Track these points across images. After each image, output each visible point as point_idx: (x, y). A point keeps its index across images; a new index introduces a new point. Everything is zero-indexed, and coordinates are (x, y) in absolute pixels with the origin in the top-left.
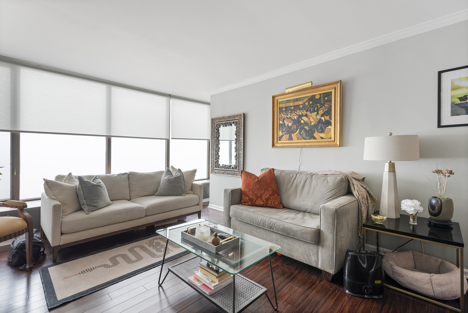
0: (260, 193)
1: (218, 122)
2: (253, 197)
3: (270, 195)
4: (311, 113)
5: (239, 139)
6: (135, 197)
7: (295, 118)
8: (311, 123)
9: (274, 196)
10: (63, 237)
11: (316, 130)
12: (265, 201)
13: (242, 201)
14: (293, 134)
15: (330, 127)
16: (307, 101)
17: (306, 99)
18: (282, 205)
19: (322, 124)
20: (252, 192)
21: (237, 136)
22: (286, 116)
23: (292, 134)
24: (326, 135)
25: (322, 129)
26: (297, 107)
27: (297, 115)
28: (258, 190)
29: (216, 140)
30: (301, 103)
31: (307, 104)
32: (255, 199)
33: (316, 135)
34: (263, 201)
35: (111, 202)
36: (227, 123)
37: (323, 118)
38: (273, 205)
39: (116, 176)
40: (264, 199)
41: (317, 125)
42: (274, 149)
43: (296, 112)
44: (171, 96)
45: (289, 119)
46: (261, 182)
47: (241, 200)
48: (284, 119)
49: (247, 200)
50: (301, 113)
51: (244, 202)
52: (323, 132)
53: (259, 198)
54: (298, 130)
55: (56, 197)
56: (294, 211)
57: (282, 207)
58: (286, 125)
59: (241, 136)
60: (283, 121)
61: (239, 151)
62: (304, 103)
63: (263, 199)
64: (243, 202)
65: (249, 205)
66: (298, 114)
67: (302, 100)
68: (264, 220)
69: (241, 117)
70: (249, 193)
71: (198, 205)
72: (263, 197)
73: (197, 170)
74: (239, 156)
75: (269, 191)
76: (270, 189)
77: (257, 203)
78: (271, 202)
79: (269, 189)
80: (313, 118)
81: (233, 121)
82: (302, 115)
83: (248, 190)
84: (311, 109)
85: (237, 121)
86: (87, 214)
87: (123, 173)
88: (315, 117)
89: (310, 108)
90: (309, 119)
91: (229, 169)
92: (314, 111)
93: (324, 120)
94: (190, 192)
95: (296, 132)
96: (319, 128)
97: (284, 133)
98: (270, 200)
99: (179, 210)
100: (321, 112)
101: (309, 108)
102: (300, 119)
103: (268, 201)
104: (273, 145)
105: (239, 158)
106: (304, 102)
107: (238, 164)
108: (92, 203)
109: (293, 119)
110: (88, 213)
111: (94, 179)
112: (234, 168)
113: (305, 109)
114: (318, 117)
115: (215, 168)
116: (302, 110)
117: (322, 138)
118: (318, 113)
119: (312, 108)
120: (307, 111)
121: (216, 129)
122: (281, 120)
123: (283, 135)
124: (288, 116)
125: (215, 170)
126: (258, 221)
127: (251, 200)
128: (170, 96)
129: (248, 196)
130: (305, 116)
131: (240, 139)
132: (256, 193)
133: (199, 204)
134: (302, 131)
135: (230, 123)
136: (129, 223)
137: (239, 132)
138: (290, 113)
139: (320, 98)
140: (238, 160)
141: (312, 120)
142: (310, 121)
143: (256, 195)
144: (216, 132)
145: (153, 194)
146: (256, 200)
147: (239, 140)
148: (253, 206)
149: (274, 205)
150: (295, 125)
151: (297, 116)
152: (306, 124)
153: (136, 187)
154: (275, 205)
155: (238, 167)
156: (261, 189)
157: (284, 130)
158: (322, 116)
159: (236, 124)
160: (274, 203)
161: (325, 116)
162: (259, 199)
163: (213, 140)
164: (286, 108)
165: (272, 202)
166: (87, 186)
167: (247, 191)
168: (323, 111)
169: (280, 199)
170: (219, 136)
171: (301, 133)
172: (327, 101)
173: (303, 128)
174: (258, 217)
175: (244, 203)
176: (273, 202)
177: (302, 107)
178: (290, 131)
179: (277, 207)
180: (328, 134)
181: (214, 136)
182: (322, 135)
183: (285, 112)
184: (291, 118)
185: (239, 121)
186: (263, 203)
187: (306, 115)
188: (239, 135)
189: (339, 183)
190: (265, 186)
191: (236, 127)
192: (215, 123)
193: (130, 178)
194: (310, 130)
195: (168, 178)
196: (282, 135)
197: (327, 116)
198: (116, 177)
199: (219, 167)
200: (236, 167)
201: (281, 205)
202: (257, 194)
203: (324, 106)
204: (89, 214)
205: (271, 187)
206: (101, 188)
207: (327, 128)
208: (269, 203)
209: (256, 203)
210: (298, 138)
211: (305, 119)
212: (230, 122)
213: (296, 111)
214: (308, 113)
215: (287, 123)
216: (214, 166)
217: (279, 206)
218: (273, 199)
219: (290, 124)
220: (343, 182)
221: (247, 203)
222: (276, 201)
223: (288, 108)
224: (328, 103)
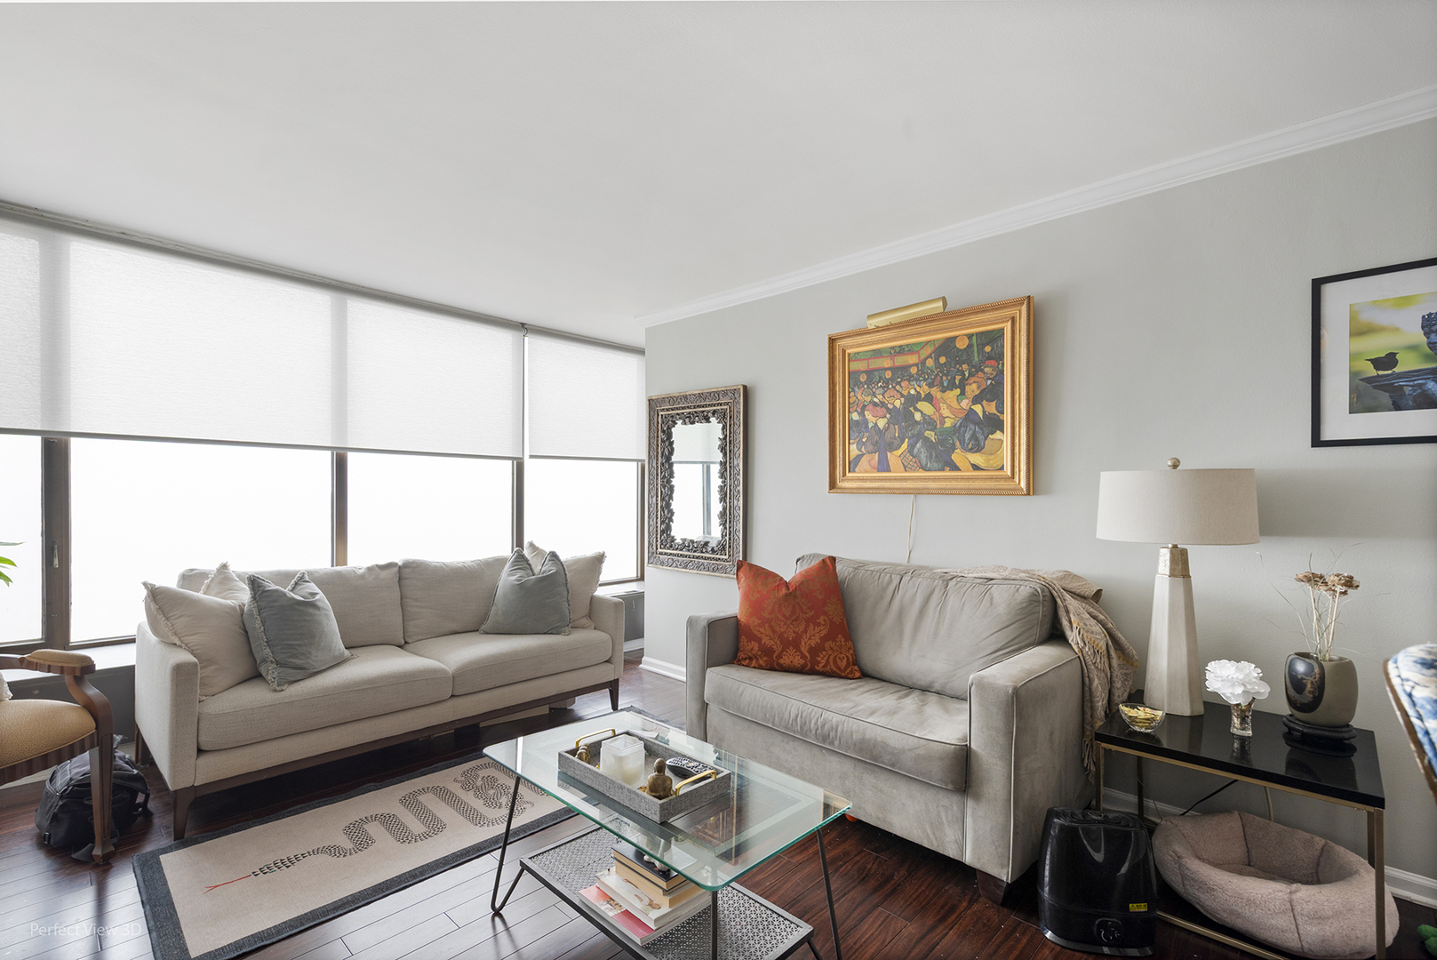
0: (794, 632)
1: (667, 410)
2: (772, 643)
3: (824, 639)
4: (943, 391)
5: (730, 463)
6: (420, 637)
7: (898, 404)
8: (943, 422)
9: (836, 641)
10: (204, 760)
11: (958, 443)
12: (807, 655)
13: (741, 655)
14: (891, 452)
15: (998, 435)
16: (930, 356)
17: (929, 349)
18: (859, 667)
19: (975, 424)
20: (771, 627)
21: (725, 455)
22: (869, 399)
23: (889, 454)
24: (989, 460)
25: (977, 440)
26: (901, 373)
27: (902, 396)
28: (789, 622)
29: (662, 464)
30: (913, 359)
31: (930, 363)
32: (778, 648)
33: (957, 457)
34: (803, 657)
35: (347, 653)
36: (696, 412)
37: (978, 408)
38: (833, 667)
39: (361, 571)
40: (804, 650)
41: (962, 429)
42: (834, 496)
43: (898, 387)
44: (526, 326)
45: (878, 408)
46: (795, 597)
47: (737, 650)
48: (864, 407)
49: (754, 652)
50: (913, 392)
51: (745, 659)
52: (978, 448)
53: (791, 648)
54: (907, 440)
55: (182, 639)
56: (893, 688)
57: (858, 674)
58: (870, 425)
59: (737, 455)
60: (862, 414)
61: (730, 498)
62: (923, 362)
63: (802, 649)
64: (744, 656)
65: (761, 668)
66: (905, 393)
67: (918, 352)
68: (804, 715)
69: (737, 396)
70: (762, 630)
71: (608, 661)
72: (803, 643)
73: (606, 554)
74: (730, 514)
75: (819, 624)
76: (824, 620)
77: (786, 661)
78: (826, 658)
79: (821, 620)
80: (949, 407)
81: (714, 408)
82: (918, 398)
83: (757, 622)
84: (944, 378)
85: (725, 407)
86: (275, 691)
87: (383, 562)
88: (955, 404)
89: (941, 378)
90: (938, 409)
91: (702, 552)
92: (952, 386)
93: (981, 415)
94: (584, 621)
95: (898, 447)
96: (967, 436)
97: (863, 450)
98: (824, 653)
99: (553, 679)
100: (973, 389)
101: (937, 375)
102: (912, 409)
103: (819, 656)
104: (833, 485)
105: (730, 522)
106: (922, 357)
107: (730, 539)
108: (291, 657)
109: (890, 406)
110: (277, 688)
111: (296, 584)
112: (716, 549)
113: (925, 380)
114: (965, 404)
115: (659, 550)
116: (917, 380)
117: (976, 467)
118: (963, 393)
119: (947, 375)
120: (931, 385)
121: (663, 431)
122: (856, 411)
123: (862, 455)
124: (875, 400)
125: (661, 554)
126: (786, 716)
127: (768, 652)
128: (523, 327)
129: (758, 640)
130: (924, 400)
131: (735, 463)
132: (782, 630)
133: (614, 660)
134: (918, 445)
135: (705, 414)
136: (402, 716)
137: (730, 443)
138: (881, 391)
139: (970, 346)
140: (730, 527)
141: (946, 412)
143: (781, 636)
144: (663, 441)
145: (476, 627)
146: (782, 651)
147: (730, 467)
148: (772, 669)
149: (835, 669)
150: (896, 427)
151: (903, 399)
152: (929, 422)
153: (422, 607)
154: (839, 668)
155: (730, 547)
156: (796, 620)
157: (864, 440)
158: (977, 400)
159: (722, 417)
160: (835, 662)
161: (984, 402)
162: (791, 650)
163: (654, 465)
164: (869, 372)
165: (828, 661)
166: (276, 604)
167: (756, 624)
168: (978, 388)
169: (854, 651)
170: (671, 452)
171: (916, 451)
172: (989, 358)
173: (920, 436)
174: (789, 707)
175: (747, 661)
176: (831, 660)
177: (918, 371)
178: (882, 445)
179: (843, 674)
180: (992, 457)
181: (658, 452)
182: (977, 459)
183: (866, 386)
184: (883, 404)
185: (732, 409)
186: (802, 662)
187: (929, 398)
188: (730, 451)
189: (1024, 605)
190: (807, 611)
191: (721, 425)
192: (660, 413)
193: (406, 579)
194: (941, 442)
195: (520, 580)
196: (858, 456)
197: (990, 401)
198: (362, 577)
199: (671, 546)
200: (722, 548)
201: (856, 668)
202: (786, 635)
203: (982, 371)
204: (282, 690)
205: (826, 614)
206: (317, 612)
207: (990, 436)
208: (820, 662)
209: (781, 661)
210: (906, 464)
211: (923, 406)
212: (703, 412)
213: (899, 383)
214: (935, 391)
215: (874, 420)
216: (657, 541)
217: (851, 672)
218: (832, 649)
219: (882, 423)
220: (1037, 604)
221: (754, 662)
222: (842, 656)
223: (876, 373)
224: (993, 362)
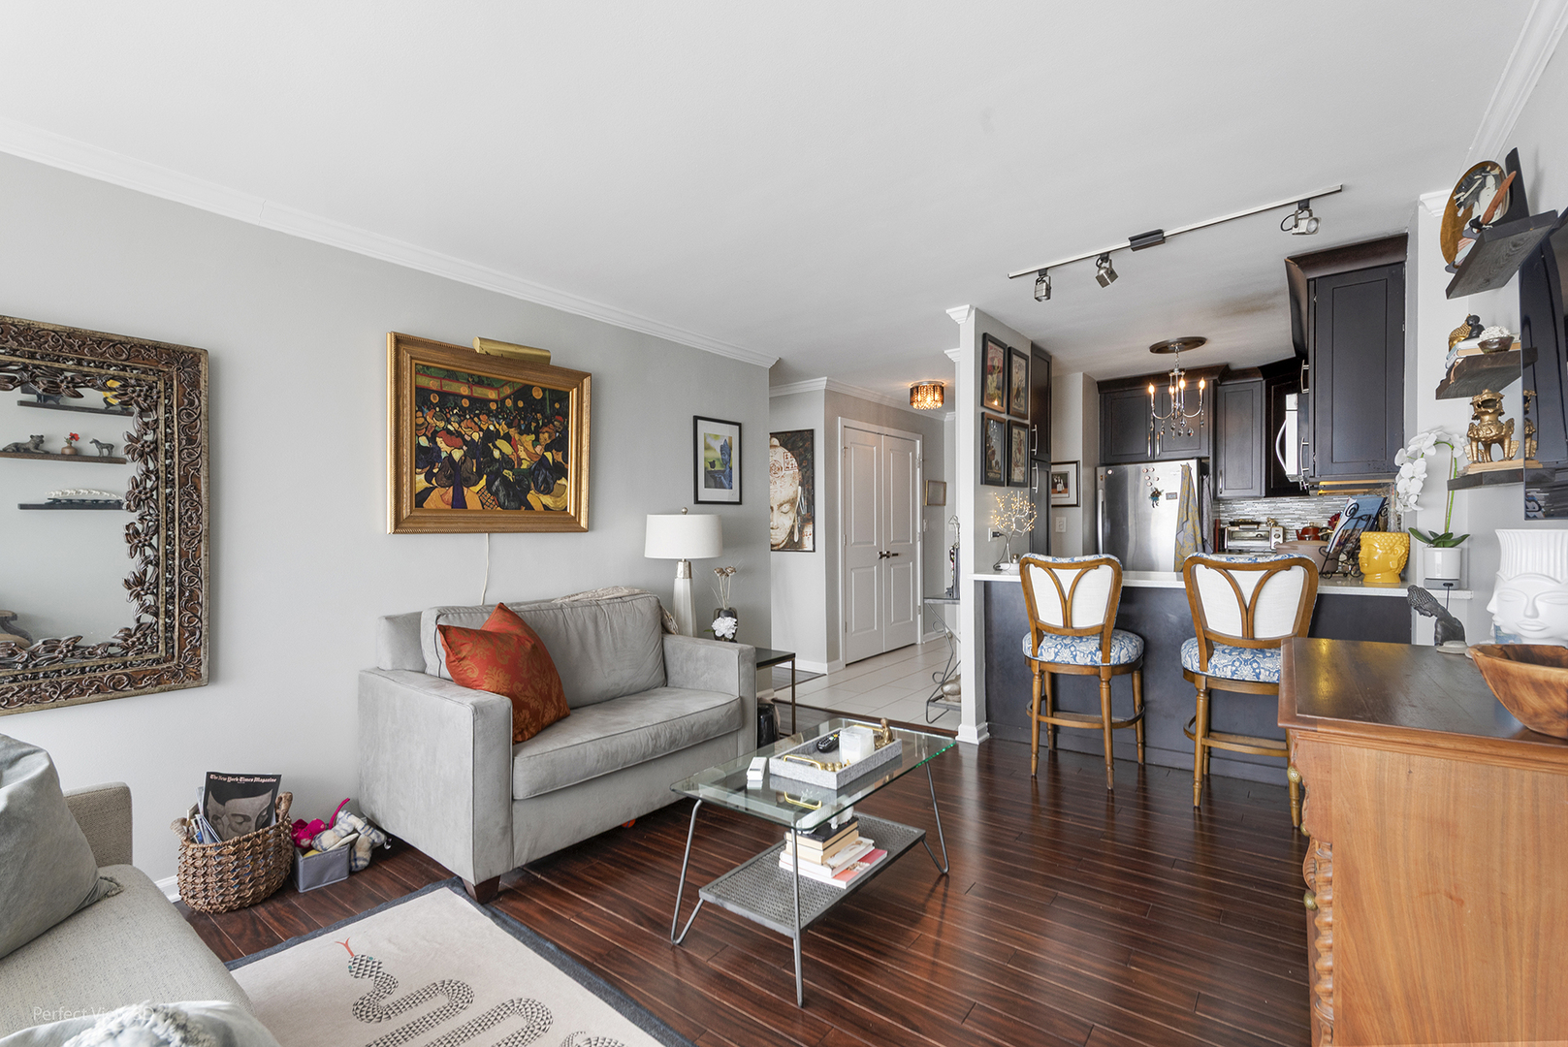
4: (521, 434)
7: (476, 436)
8: (520, 464)
11: (532, 485)
14: (468, 487)
15: (563, 481)
16: (509, 397)
17: (507, 391)
19: (546, 469)
22: (442, 424)
23: (465, 489)
24: (556, 502)
25: (548, 483)
26: (479, 405)
27: (481, 429)
30: (492, 395)
31: (509, 403)
33: (532, 497)
37: (549, 455)
41: (536, 472)
42: (399, 537)
43: (476, 419)
45: (454, 437)
48: (435, 434)
50: (492, 428)
52: (548, 491)
54: (485, 477)
58: (444, 455)
60: (432, 439)
62: (503, 401)
66: (485, 427)
67: (497, 389)
80: (526, 450)
82: (497, 435)
84: (522, 422)
88: (531, 449)
89: (519, 421)
90: (516, 450)
92: (528, 431)
93: (551, 461)
95: (476, 484)
96: (540, 479)
97: (434, 481)
100: (545, 437)
101: (515, 417)
102: (490, 445)
104: (397, 523)
106: (502, 396)
109: (468, 438)
113: (504, 419)
114: (539, 449)
116: (496, 417)
117: (546, 507)
118: (537, 440)
119: (524, 420)
120: (509, 426)
122: (424, 435)
123: (435, 488)
124: (449, 427)
130: (502, 438)
134: (497, 483)
138: (457, 419)
139: (544, 398)
141: (523, 455)
142: (518, 457)
150: (474, 461)
151: (481, 433)
152: (506, 462)
157: (435, 471)
158: (548, 448)
161: (554, 451)
164: (443, 395)
168: (550, 437)
171: (494, 488)
172: (558, 414)
173: (498, 474)
177: (497, 408)
178: (456, 477)
180: (558, 499)
182: (547, 500)
183: (438, 409)
184: (459, 435)
187: (508, 438)
194: (518, 482)
196: (426, 488)
197: (558, 451)
203: (553, 423)
207: (558, 482)
210: (484, 501)
211: (501, 444)
213: (478, 416)
214: (513, 432)
215: (448, 449)
219: (457, 455)
223: (451, 398)
224: (560, 418)
